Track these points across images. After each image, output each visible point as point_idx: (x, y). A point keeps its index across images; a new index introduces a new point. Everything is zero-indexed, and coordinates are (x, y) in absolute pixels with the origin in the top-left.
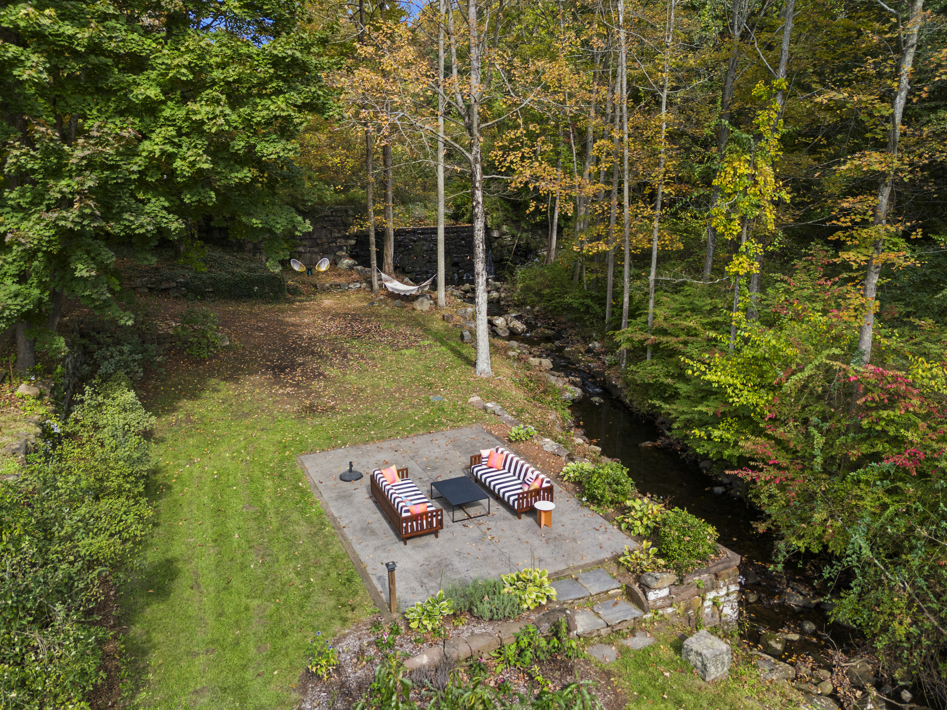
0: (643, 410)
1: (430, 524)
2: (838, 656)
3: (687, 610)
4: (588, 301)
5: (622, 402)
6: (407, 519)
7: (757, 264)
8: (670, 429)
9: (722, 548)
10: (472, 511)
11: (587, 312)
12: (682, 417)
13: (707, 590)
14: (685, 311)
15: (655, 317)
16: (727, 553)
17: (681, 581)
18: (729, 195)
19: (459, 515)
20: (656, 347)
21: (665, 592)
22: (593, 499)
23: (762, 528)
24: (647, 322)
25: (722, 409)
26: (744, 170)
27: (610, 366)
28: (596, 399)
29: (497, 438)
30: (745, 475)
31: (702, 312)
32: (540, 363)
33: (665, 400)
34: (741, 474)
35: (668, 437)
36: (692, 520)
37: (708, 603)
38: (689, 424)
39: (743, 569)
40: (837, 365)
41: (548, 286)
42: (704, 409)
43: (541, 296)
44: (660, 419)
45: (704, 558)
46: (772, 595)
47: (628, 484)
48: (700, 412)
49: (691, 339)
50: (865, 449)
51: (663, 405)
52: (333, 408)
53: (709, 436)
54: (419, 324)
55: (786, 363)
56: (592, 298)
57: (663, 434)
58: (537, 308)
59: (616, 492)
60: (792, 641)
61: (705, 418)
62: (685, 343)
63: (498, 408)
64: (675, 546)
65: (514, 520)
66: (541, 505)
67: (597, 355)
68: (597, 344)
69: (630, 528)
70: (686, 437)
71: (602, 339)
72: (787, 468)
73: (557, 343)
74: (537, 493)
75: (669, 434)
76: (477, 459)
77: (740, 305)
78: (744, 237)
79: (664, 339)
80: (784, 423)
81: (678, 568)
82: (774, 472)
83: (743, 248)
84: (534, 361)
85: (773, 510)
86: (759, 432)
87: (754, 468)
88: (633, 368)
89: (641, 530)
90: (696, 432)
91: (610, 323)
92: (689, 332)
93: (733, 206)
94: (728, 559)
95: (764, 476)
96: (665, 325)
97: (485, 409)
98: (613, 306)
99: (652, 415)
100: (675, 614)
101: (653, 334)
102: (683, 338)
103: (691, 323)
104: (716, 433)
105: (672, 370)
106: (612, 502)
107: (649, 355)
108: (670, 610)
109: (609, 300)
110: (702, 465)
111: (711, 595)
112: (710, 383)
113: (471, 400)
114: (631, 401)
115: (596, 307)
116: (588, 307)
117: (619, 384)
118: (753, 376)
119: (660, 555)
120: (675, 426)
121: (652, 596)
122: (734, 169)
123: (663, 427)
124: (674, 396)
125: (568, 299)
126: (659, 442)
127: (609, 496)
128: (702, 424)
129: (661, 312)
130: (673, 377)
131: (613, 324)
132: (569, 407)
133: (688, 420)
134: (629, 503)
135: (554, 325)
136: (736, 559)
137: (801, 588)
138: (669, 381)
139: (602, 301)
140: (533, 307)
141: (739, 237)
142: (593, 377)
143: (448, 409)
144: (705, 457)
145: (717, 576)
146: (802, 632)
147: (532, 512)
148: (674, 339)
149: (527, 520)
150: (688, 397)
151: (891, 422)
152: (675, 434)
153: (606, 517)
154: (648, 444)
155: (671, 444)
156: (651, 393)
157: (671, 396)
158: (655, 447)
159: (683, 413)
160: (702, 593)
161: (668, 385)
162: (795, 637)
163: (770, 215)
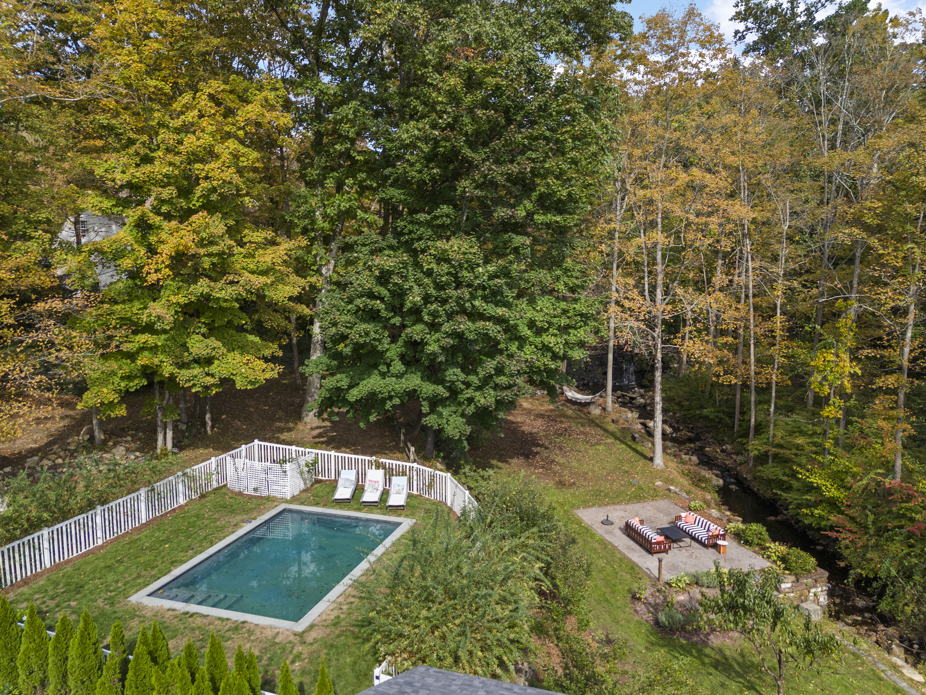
0: (767, 496)
1: (665, 547)
2: (881, 627)
3: (801, 596)
4: (721, 415)
5: (752, 491)
6: (654, 543)
7: (841, 412)
8: (787, 509)
9: (818, 568)
10: (681, 544)
11: (720, 422)
12: (795, 502)
13: (811, 588)
14: (795, 432)
15: (774, 436)
16: (820, 570)
17: (798, 581)
18: (822, 371)
19: (675, 545)
20: (776, 456)
21: (789, 585)
22: (747, 543)
23: (842, 564)
24: (768, 439)
25: (820, 499)
26: (831, 358)
27: (740, 464)
28: (733, 487)
29: (682, 507)
30: (833, 535)
31: (807, 434)
32: (690, 459)
33: (783, 490)
34: (830, 534)
35: (785, 515)
36: (802, 553)
37: (811, 594)
38: (799, 506)
39: (830, 579)
40: (880, 478)
41: (687, 400)
42: (809, 498)
43: (682, 406)
44: (779, 503)
45: (809, 572)
46: (848, 601)
47: (766, 536)
48: (807, 499)
49: (799, 452)
50: (896, 523)
51: (783, 494)
52: (574, 484)
53: (812, 513)
54: (597, 425)
55: (854, 476)
56: (724, 412)
57: (782, 513)
58: (678, 415)
59: (760, 539)
60: (858, 620)
61: (810, 503)
62: (796, 455)
63: (677, 490)
64: (794, 564)
65: (705, 549)
66: (720, 542)
67: (729, 454)
68: (729, 447)
69: (769, 557)
70: (798, 514)
71: (733, 442)
72: (856, 532)
73: (698, 443)
74: (717, 537)
75: (785, 512)
76: (679, 518)
77: (831, 436)
78: (832, 395)
79: (782, 451)
80: (854, 507)
81: (796, 575)
82: (849, 535)
83: (831, 402)
84: (685, 457)
85: (846, 553)
86: (842, 513)
87: (838, 532)
88: (760, 468)
89: (775, 558)
90: (804, 510)
91: (738, 432)
92: (798, 447)
93: (825, 378)
94: (822, 574)
95: (842, 535)
96: (782, 442)
97: (669, 490)
98: (740, 420)
99: (774, 500)
100: (795, 597)
101: (774, 447)
102: (794, 451)
103: (800, 441)
104: (816, 511)
105: (787, 471)
106: (757, 545)
107: (770, 461)
108: (792, 595)
109: (737, 415)
110: (808, 533)
111: (813, 590)
112: (812, 482)
113: (657, 484)
114: (758, 490)
115: (727, 419)
116: (721, 419)
117: (749, 477)
118: (837, 481)
119: (786, 569)
120: (791, 507)
121: (783, 586)
122: (824, 357)
123: (782, 508)
124: (789, 488)
125: (705, 412)
126: (779, 518)
127: (756, 541)
128: (808, 506)
129: (779, 434)
130: (788, 476)
131: (741, 433)
132: (717, 492)
133: (799, 504)
134: (767, 545)
135: (692, 428)
136: (827, 574)
137: (865, 598)
138: (785, 478)
139: (731, 416)
140: (674, 414)
141: (829, 394)
142: (728, 471)
143: (646, 489)
144: (810, 525)
145: (816, 581)
146: (863, 617)
147: (715, 546)
148: (788, 452)
149: (711, 550)
150: (799, 490)
151: (907, 510)
152: (791, 512)
153: (755, 552)
154: (772, 518)
155: (787, 519)
156: (773, 485)
157: (787, 488)
158: (777, 521)
159: (796, 499)
160: (808, 588)
161: (785, 481)
162: (860, 618)
163: (848, 385)
